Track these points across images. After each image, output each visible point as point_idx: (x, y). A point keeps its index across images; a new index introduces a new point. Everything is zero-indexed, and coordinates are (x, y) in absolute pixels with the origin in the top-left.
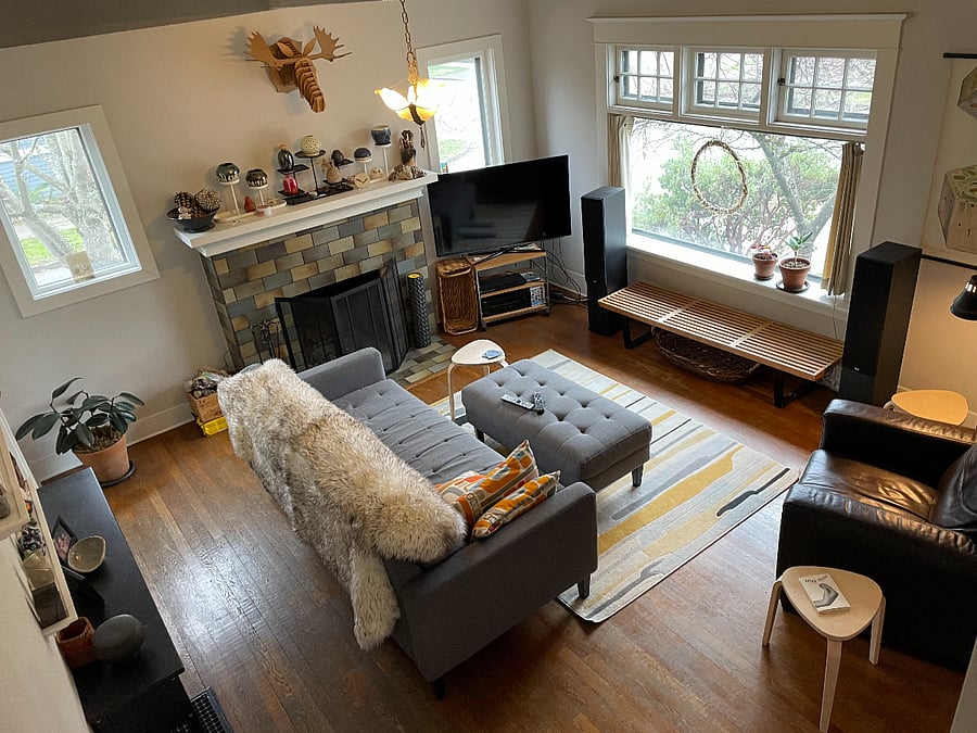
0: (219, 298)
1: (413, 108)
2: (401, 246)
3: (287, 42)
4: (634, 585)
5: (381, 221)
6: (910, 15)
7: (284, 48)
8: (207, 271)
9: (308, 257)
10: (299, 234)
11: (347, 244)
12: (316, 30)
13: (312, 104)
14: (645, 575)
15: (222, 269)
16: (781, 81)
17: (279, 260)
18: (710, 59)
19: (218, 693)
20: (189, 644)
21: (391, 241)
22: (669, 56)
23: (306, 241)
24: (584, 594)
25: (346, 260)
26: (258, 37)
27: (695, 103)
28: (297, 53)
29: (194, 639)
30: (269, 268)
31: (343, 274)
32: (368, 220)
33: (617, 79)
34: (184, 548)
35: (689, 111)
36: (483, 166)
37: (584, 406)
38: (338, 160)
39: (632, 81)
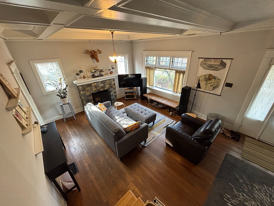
0: (80, 93)
1: (115, 60)
2: (111, 86)
3: (93, 51)
4: (151, 140)
5: (108, 81)
6: (193, 51)
7: (92, 52)
8: (78, 88)
9: (96, 87)
10: (94, 83)
11: (102, 85)
12: (98, 50)
13: (97, 61)
14: (153, 138)
15: (80, 88)
16: (172, 62)
17: (91, 87)
18: (161, 58)
19: (76, 162)
20: (71, 154)
21: (110, 85)
22: (155, 58)
23: (95, 84)
24: (145, 142)
25: (102, 87)
26: (88, 50)
27: (159, 65)
28: (94, 53)
29: (72, 152)
30: (89, 88)
31: (102, 90)
32: (106, 81)
33: (147, 61)
34: (71, 136)
35: (158, 66)
36: (125, 74)
37: (145, 111)
38: (101, 71)
39: (149, 61)
